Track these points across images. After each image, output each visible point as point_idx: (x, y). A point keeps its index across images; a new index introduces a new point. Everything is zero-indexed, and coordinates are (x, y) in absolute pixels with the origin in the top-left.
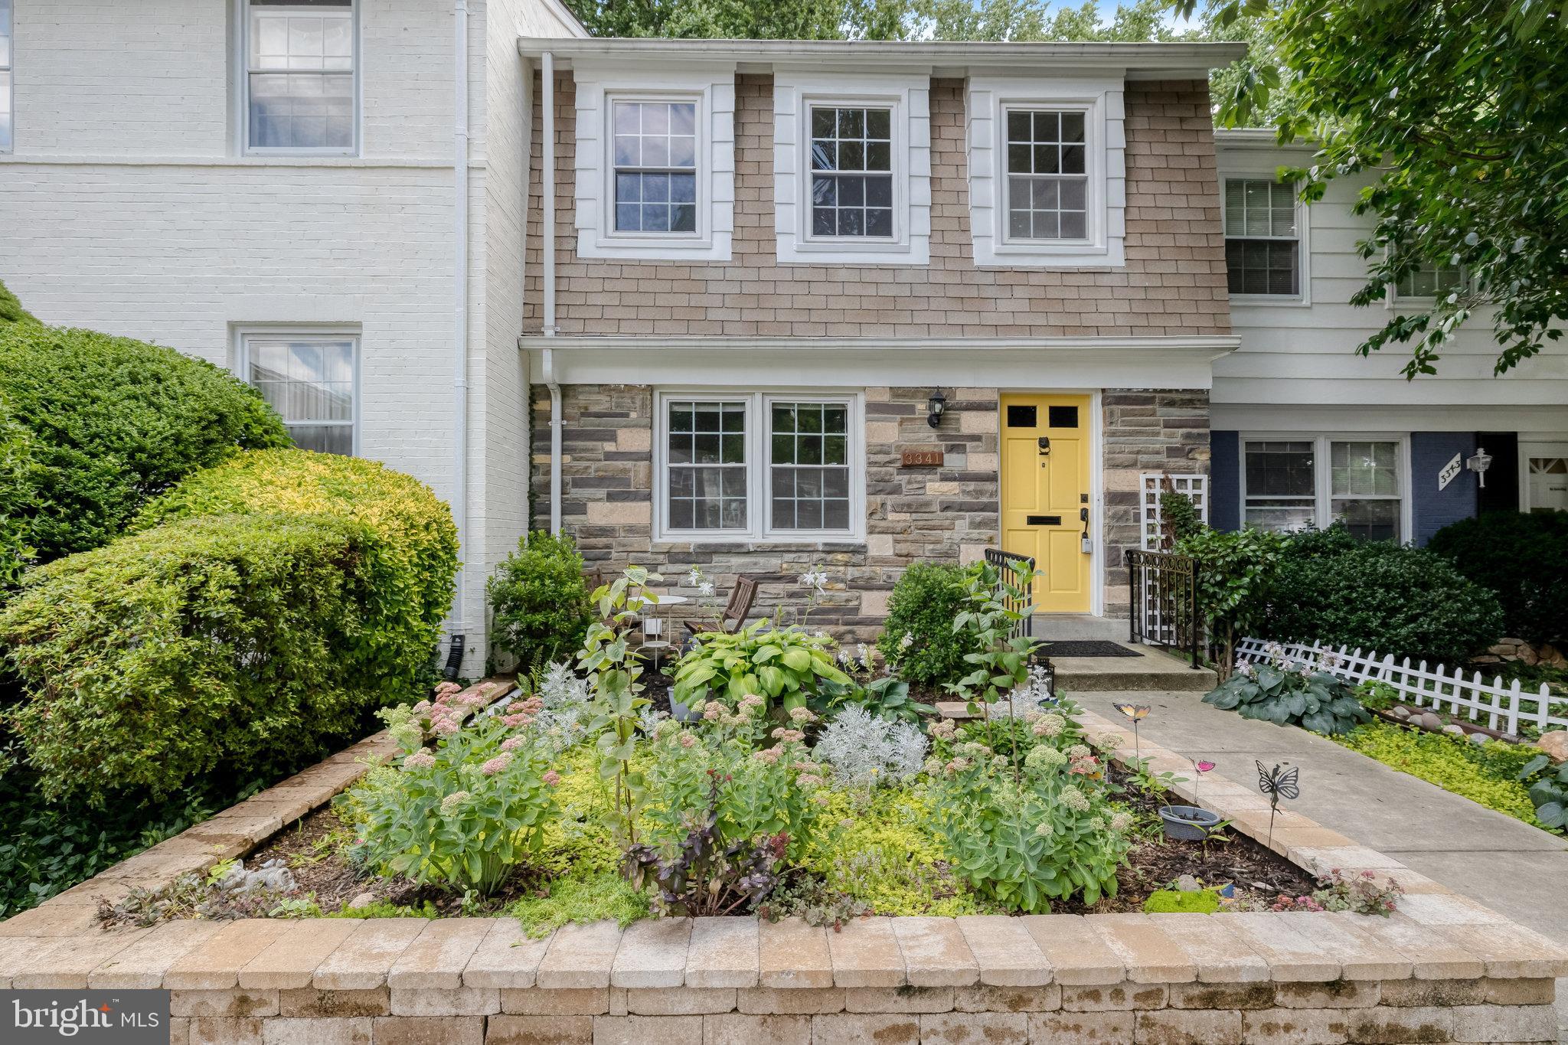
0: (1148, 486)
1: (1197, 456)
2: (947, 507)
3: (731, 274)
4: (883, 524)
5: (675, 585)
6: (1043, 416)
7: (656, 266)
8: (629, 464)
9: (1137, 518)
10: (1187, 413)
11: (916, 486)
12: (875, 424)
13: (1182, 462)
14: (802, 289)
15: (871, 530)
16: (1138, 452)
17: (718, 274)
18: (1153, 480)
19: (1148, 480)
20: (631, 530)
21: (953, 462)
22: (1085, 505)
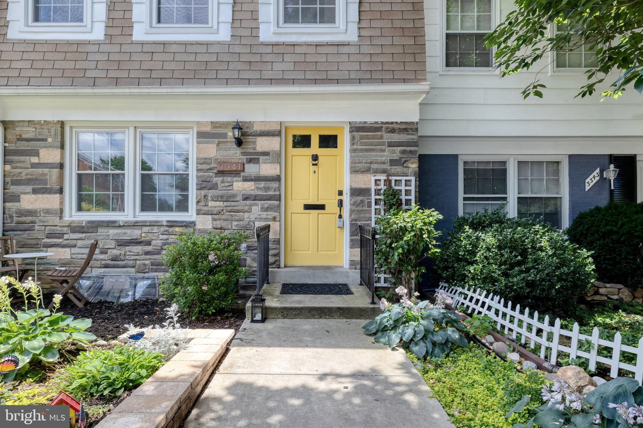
0: (376, 184)
1: (410, 165)
2: (246, 198)
3: (103, 48)
4: (205, 208)
5: (75, 246)
6: (315, 141)
7: (56, 44)
8: (46, 171)
9: (370, 206)
10: (403, 137)
11: (227, 184)
12: (202, 145)
13: (399, 169)
14: (148, 57)
15: (199, 213)
16: (371, 163)
17: (95, 48)
18: (380, 180)
19: (376, 181)
20: (48, 212)
21: (251, 169)
22: (340, 197)
